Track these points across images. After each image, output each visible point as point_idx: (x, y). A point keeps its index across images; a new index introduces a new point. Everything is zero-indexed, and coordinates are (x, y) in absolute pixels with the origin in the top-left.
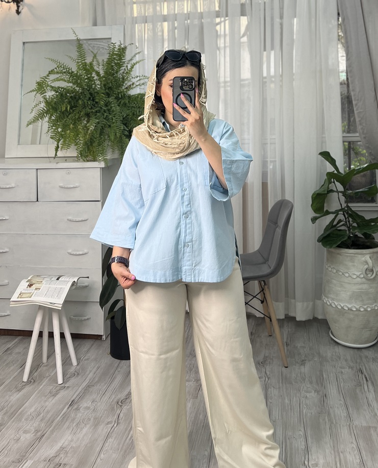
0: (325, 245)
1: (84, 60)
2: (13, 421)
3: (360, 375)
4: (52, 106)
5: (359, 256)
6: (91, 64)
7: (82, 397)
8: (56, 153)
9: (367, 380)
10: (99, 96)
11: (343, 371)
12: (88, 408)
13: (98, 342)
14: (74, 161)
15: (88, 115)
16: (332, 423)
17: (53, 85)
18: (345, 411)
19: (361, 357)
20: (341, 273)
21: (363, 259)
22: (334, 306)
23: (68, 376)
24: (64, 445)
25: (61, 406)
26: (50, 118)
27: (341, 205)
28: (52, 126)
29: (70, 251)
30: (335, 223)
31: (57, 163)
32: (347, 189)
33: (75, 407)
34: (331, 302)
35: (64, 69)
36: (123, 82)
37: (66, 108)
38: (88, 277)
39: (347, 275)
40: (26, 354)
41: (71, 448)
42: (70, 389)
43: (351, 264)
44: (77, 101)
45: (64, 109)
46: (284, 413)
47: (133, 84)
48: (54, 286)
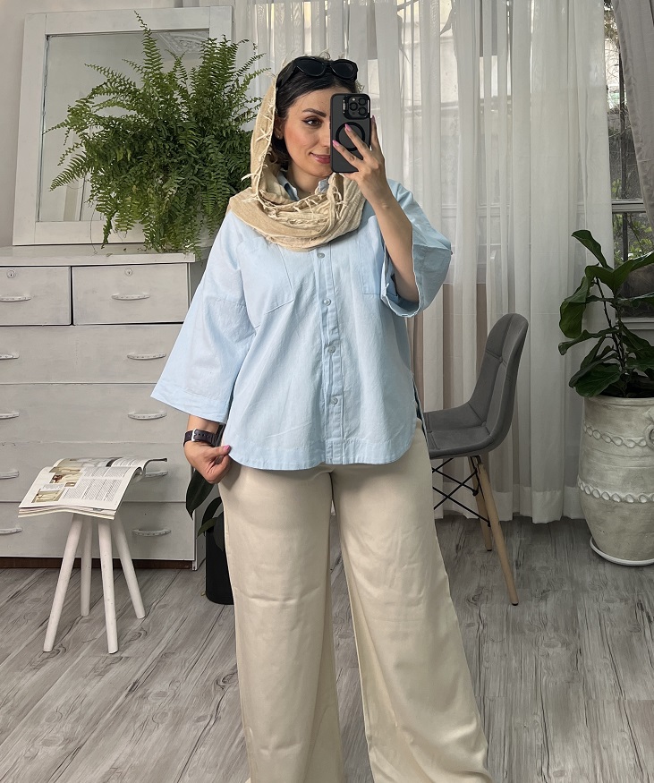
0: (581, 391)
1: (159, 69)
2: (24, 726)
3: (639, 612)
4: (98, 152)
5: (640, 409)
6: (171, 75)
7: (151, 675)
8: (106, 237)
9: (650, 621)
10: (186, 135)
11: (611, 606)
12: (162, 694)
13: (183, 575)
14: (139, 252)
15: (165, 169)
16: (590, 698)
17: (100, 114)
18: (612, 677)
19: (640, 580)
20: (608, 440)
21: (646, 414)
22: (597, 496)
23: (128, 638)
24: (118, 763)
25: (115, 692)
26: (95, 174)
27: (610, 322)
28: (98, 189)
29: (132, 413)
30: (599, 353)
31: (108, 255)
32: (620, 296)
33: (139, 694)
34: (591, 489)
35: (121, 85)
36: (231, 109)
37: (125, 155)
38: (165, 460)
39: (619, 442)
40: (50, 601)
41: (131, 767)
42: (131, 661)
43: (625, 423)
44: (145, 143)
45: (120, 157)
46: (510, 685)
47: (249, 112)
48: (101, 478)
